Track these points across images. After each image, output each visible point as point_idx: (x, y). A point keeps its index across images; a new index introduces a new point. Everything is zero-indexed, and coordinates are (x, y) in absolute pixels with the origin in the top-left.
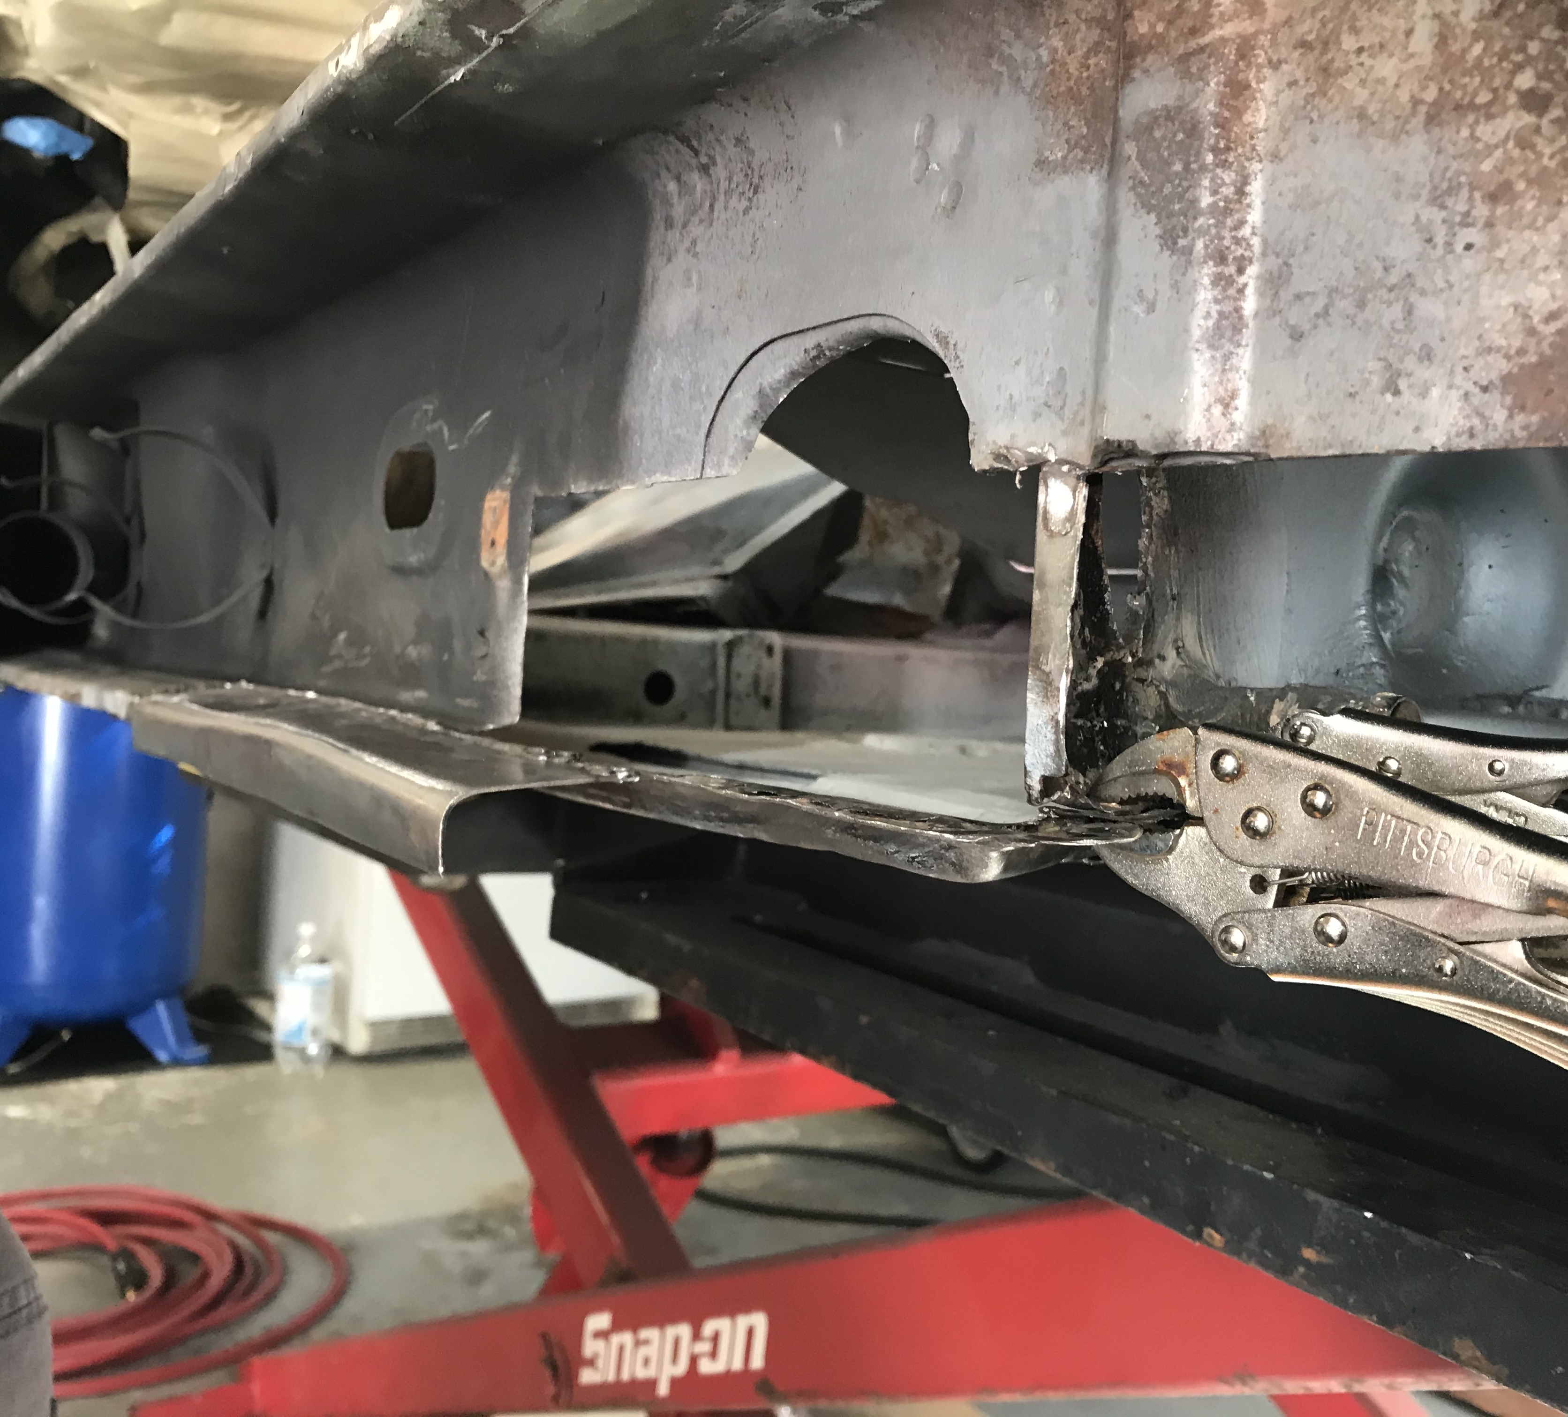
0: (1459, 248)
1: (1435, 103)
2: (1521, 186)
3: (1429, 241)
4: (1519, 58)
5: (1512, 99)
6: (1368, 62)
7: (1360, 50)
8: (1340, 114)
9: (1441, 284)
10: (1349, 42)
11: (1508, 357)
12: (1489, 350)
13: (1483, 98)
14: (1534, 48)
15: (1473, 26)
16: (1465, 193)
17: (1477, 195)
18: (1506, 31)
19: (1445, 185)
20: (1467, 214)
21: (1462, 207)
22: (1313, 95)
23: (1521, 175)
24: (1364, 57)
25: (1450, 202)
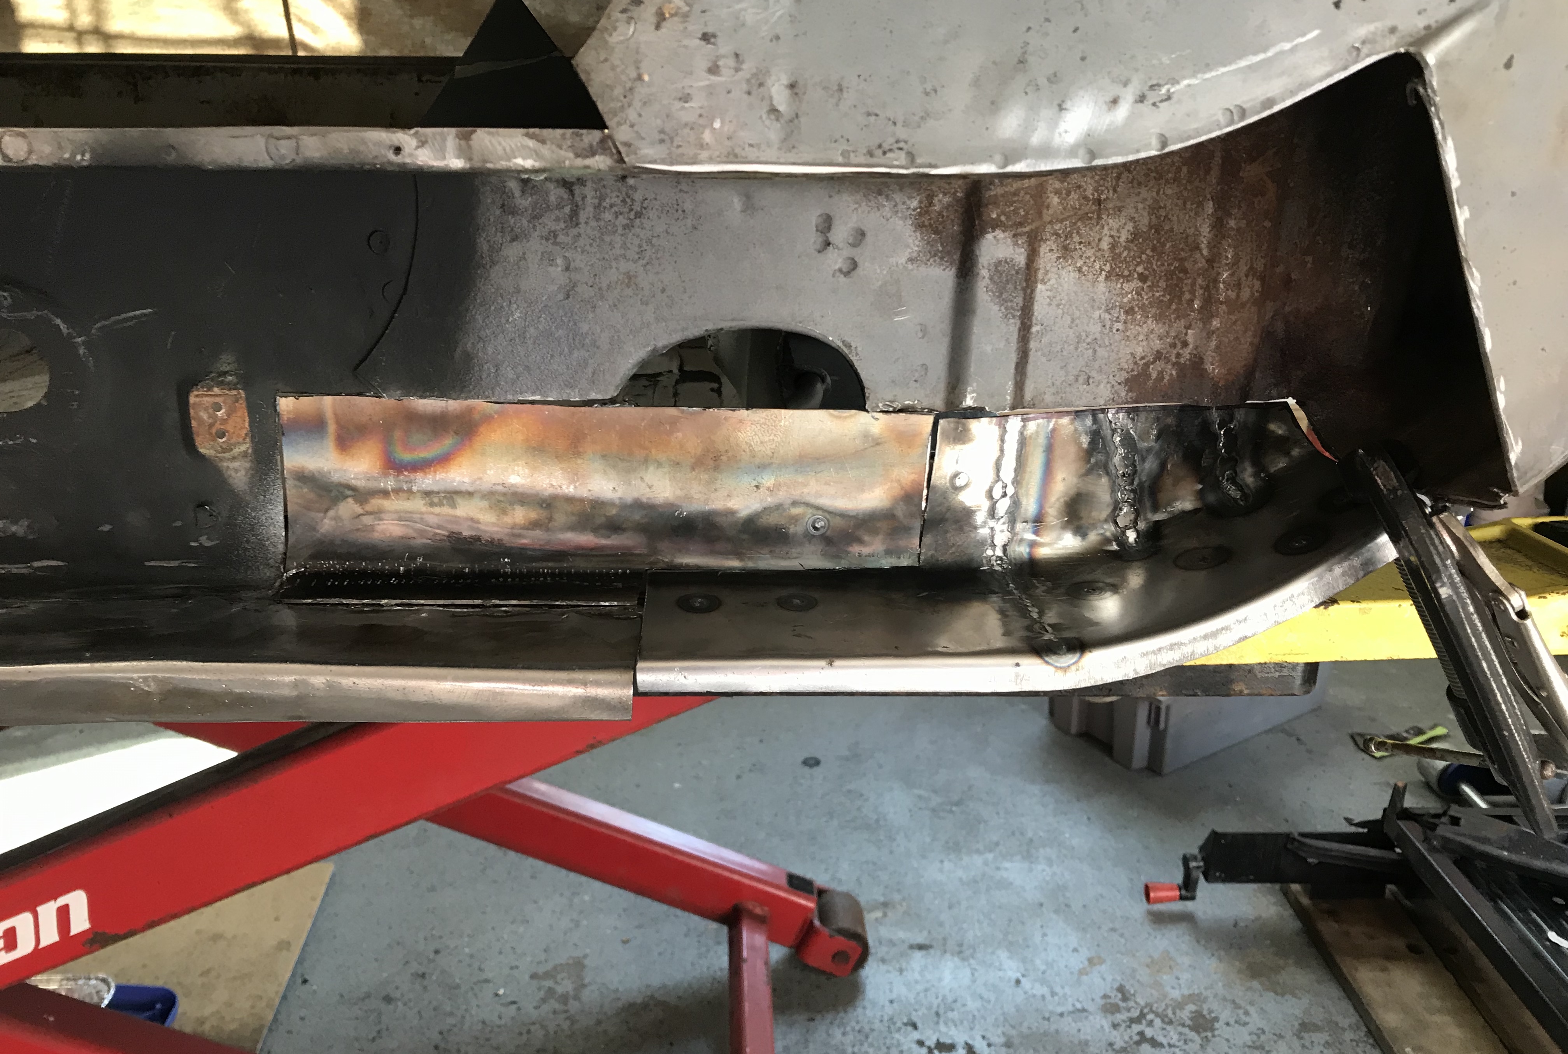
0: (1114, 331)
1: (1108, 272)
2: (1136, 309)
3: (1104, 326)
4: (1139, 260)
5: (1136, 276)
6: (1084, 249)
7: (1080, 243)
8: (1070, 268)
9: (1107, 344)
10: (1076, 239)
11: (1128, 372)
12: (1122, 369)
13: (1126, 273)
14: (1144, 257)
15: (1124, 244)
16: (1118, 309)
17: (1122, 311)
18: (1135, 248)
19: (1111, 305)
20: (1118, 318)
21: (1116, 315)
22: (1060, 258)
23: (1137, 305)
24: (1082, 246)
25: (1112, 312)
